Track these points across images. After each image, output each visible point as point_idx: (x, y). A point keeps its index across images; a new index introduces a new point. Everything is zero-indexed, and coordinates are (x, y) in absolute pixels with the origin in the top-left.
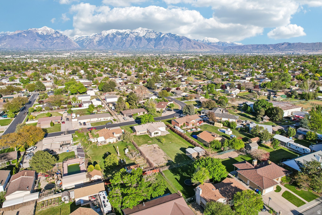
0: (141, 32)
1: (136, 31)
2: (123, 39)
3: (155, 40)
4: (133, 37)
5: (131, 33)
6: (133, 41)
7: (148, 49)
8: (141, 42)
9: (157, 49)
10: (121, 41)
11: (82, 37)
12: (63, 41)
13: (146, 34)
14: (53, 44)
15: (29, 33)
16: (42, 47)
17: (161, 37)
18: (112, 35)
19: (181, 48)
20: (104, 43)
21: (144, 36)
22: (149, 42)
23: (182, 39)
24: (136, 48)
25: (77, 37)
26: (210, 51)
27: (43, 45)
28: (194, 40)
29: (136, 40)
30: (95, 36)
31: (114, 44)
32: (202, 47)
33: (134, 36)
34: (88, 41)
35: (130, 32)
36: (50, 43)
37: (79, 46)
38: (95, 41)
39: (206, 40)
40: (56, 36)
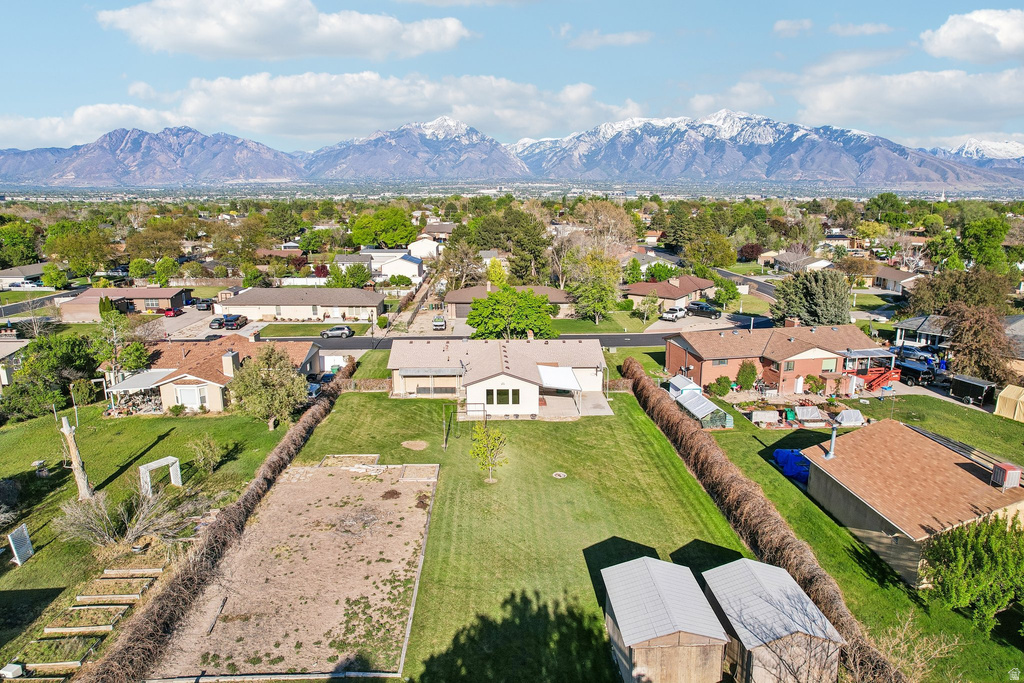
0: (726, 125)
1: (707, 122)
2: (664, 148)
3: (772, 149)
4: (696, 140)
5: (692, 128)
6: (695, 154)
7: (744, 179)
8: (721, 157)
9: (776, 182)
10: (655, 153)
11: (540, 143)
12: (486, 154)
13: (743, 130)
14: (458, 166)
15: (403, 136)
16: (430, 173)
17: (794, 138)
18: (629, 135)
19: (863, 180)
20: (604, 162)
21: (733, 139)
22: (749, 157)
23: (873, 147)
24: (704, 175)
25: (527, 145)
26: (983, 189)
27: (433, 168)
28: (920, 149)
29: (707, 150)
30: (578, 138)
31: (635, 163)
32: (951, 175)
33: (701, 139)
34: (555, 155)
35: (687, 125)
36: (449, 161)
37: (527, 170)
38: (576, 154)
39: (972, 149)
40: (467, 142)
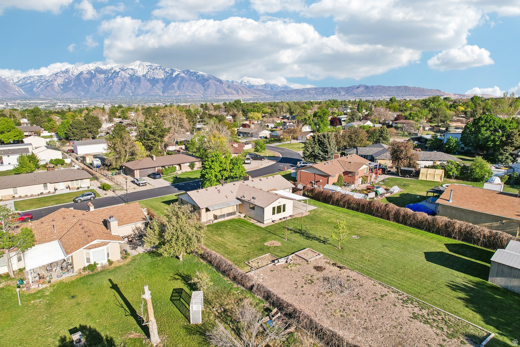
0: (140, 69)
1: (130, 67)
2: (108, 80)
3: (164, 81)
4: (125, 77)
5: (122, 70)
6: (125, 83)
7: (152, 96)
8: (139, 85)
9: (167, 96)
10: (104, 83)
11: (30, 77)
13: (149, 71)
17: (174, 76)
18: (87, 73)
19: (207, 94)
20: (74, 88)
21: (144, 76)
22: (154, 85)
23: (208, 80)
24: (131, 94)
25: (21, 78)
26: (252, 98)
28: (227, 81)
29: (131, 81)
30: (56, 75)
31: (93, 89)
32: (240, 92)
33: (128, 76)
34: (42, 84)
35: (120, 68)
37: (23, 93)
38: (56, 84)
39: (246, 81)
